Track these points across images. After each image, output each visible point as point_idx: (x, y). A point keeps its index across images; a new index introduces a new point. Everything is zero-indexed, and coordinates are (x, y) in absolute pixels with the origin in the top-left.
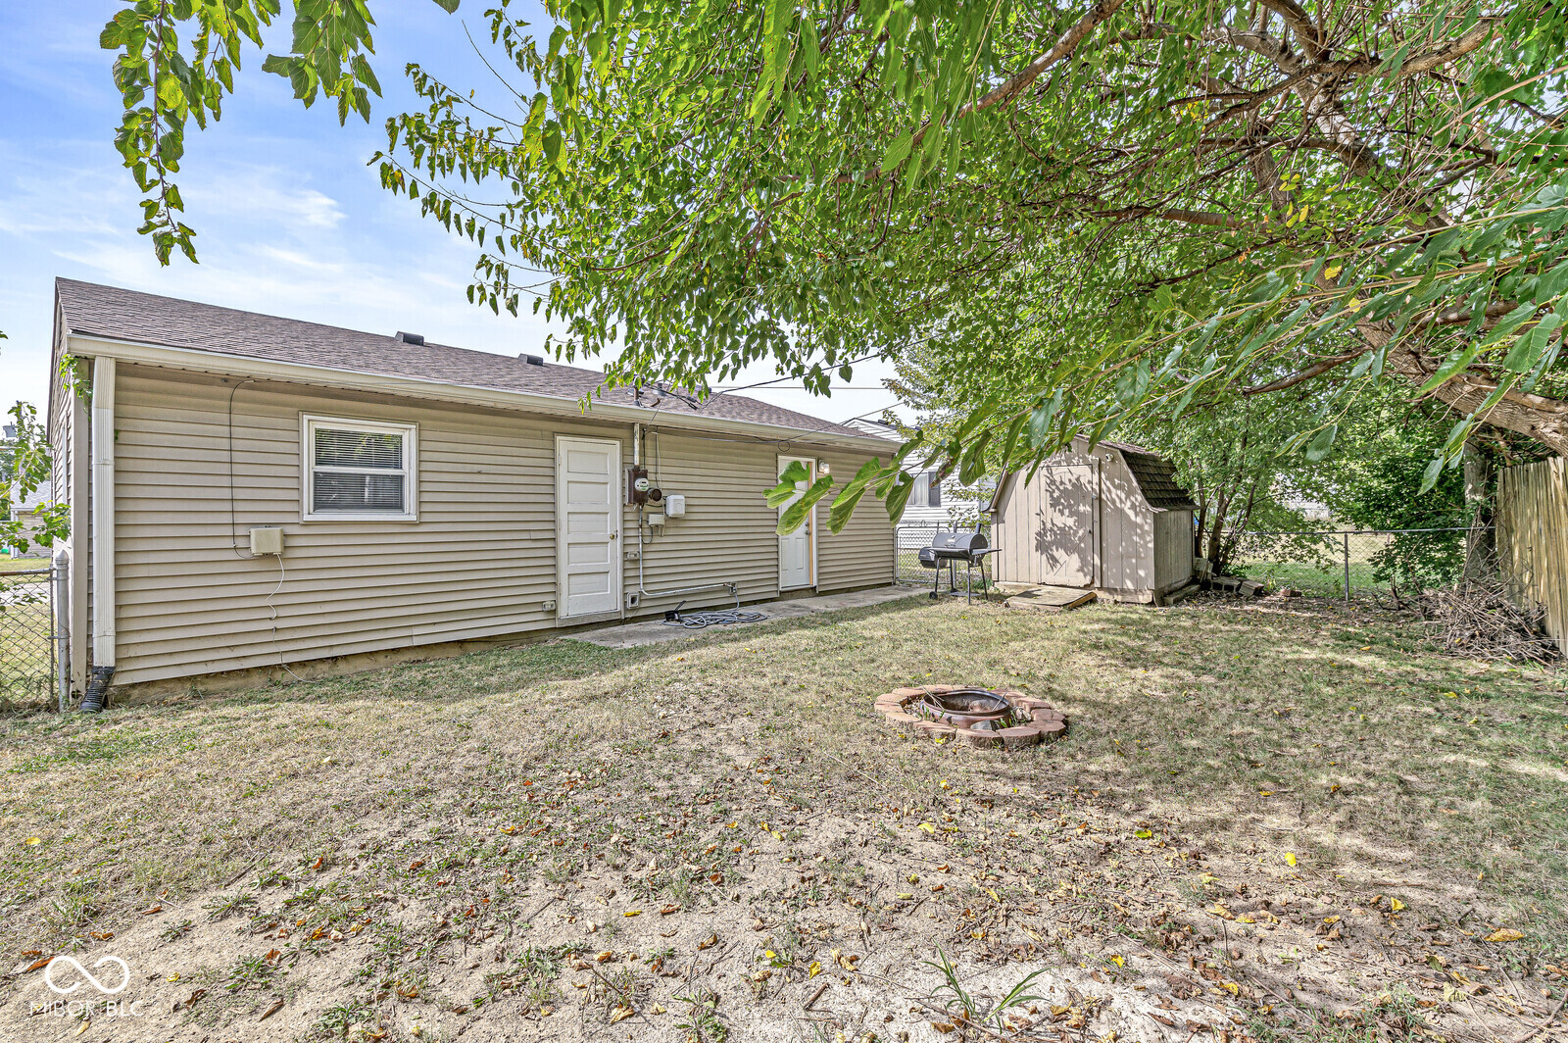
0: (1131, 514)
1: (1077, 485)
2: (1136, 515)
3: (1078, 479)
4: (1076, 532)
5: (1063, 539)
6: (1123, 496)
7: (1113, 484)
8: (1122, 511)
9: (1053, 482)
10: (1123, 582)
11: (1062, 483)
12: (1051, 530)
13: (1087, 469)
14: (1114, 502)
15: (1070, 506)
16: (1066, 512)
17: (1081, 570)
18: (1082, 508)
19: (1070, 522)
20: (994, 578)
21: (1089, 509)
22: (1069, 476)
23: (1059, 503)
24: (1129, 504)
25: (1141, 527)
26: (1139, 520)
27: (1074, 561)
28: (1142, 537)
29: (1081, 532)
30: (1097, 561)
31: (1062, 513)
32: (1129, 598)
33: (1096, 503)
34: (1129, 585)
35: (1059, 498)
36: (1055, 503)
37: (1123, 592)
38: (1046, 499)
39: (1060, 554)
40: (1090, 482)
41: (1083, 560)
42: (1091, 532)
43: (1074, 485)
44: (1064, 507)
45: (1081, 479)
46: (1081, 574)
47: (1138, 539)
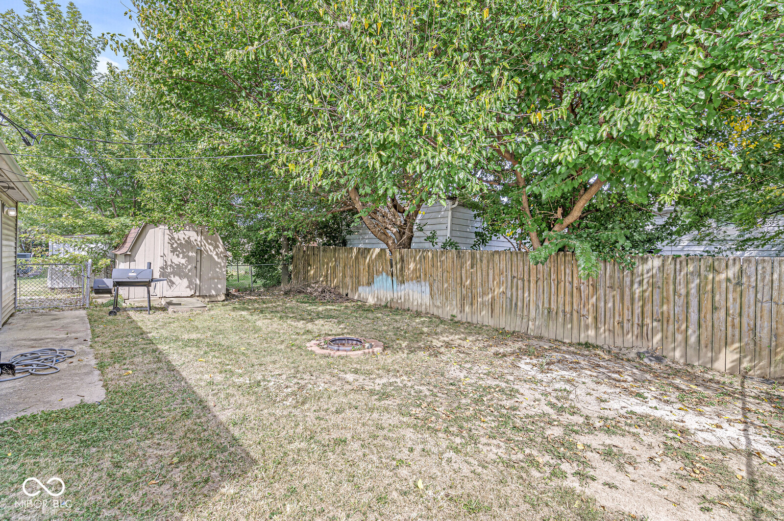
0: (216, 258)
1: (188, 242)
2: (218, 258)
3: (189, 238)
4: (186, 267)
5: (179, 271)
6: (212, 249)
7: (208, 242)
8: (211, 256)
9: (173, 238)
10: (211, 291)
11: (179, 239)
12: (171, 266)
13: (195, 233)
14: (207, 251)
15: (183, 253)
16: (181, 256)
17: (188, 287)
18: (190, 254)
19: (183, 261)
20: (125, 297)
21: (194, 254)
22: (184, 236)
23: (177, 251)
24: (215, 253)
25: (220, 264)
26: (219, 261)
27: (185, 282)
28: (220, 269)
29: (189, 267)
30: (198, 282)
31: (178, 256)
32: (213, 299)
33: (199, 252)
34: (213, 293)
35: (177, 248)
36: (174, 250)
37: (210, 296)
38: (168, 248)
39: (176, 279)
40: (196, 241)
41: (191, 283)
42: (196, 267)
43: (186, 241)
44: (180, 253)
45: (191, 238)
46: (189, 289)
47: (218, 270)
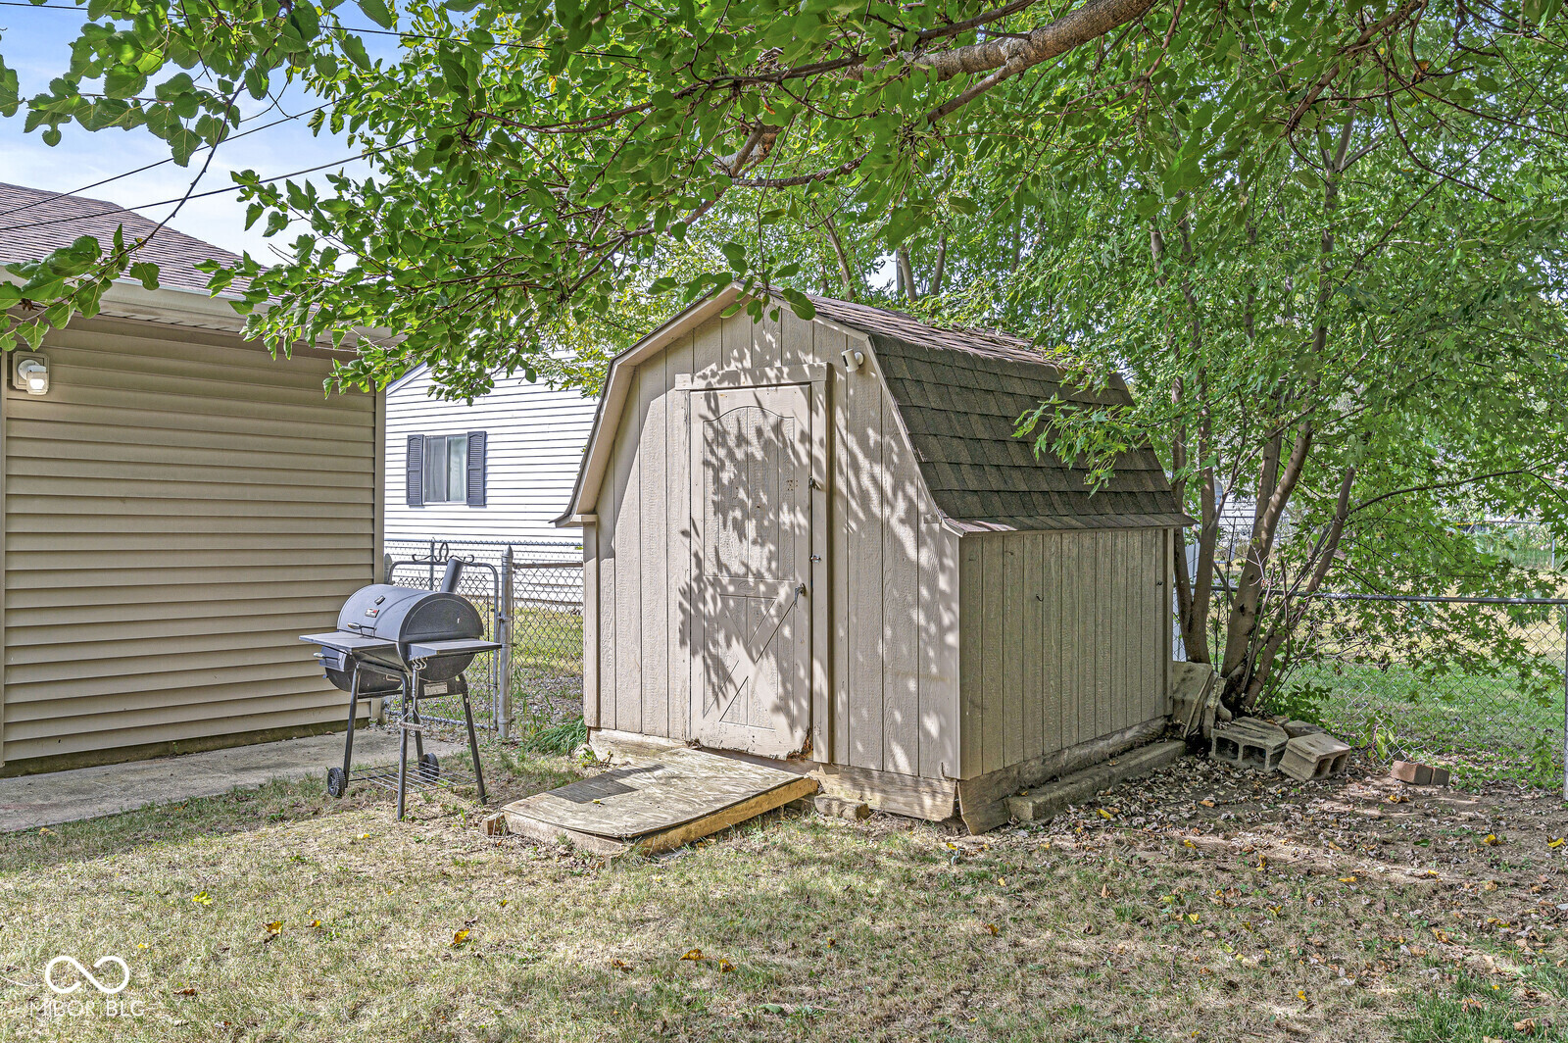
0: (906, 535)
1: (775, 443)
2: (919, 543)
3: (777, 428)
4: (773, 590)
6: (888, 482)
7: (863, 441)
8: (884, 526)
9: (721, 435)
10: (885, 753)
11: (741, 440)
12: (716, 581)
13: (798, 395)
14: (864, 498)
15: (758, 511)
16: (751, 527)
17: (781, 708)
18: (786, 517)
19: (758, 557)
20: (589, 719)
21: (802, 520)
22: (757, 418)
23: (734, 503)
24: (900, 507)
25: (930, 580)
26: (925, 557)
27: (767, 678)
28: (933, 616)
29: (783, 591)
30: (821, 682)
31: (739, 529)
32: (899, 803)
33: (821, 500)
34: (901, 761)
35: (734, 484)
37: (888, 781)
38: (703, 491)
39: (736, 656)
40: (807, 438)
41: (786, 675)
42: (808, 593)
43: (767, 446)
44: (747, 516)
45: (786, 428)
46: (781, 720)
47: (920, 617)
